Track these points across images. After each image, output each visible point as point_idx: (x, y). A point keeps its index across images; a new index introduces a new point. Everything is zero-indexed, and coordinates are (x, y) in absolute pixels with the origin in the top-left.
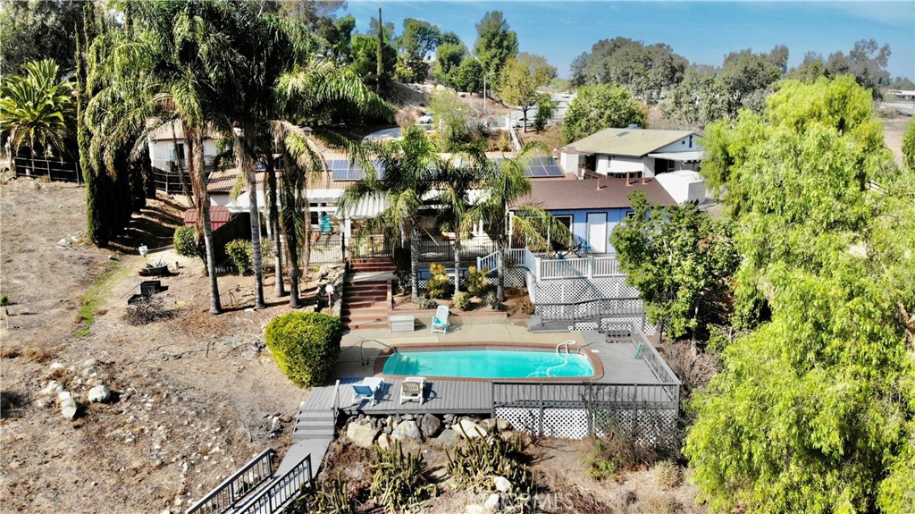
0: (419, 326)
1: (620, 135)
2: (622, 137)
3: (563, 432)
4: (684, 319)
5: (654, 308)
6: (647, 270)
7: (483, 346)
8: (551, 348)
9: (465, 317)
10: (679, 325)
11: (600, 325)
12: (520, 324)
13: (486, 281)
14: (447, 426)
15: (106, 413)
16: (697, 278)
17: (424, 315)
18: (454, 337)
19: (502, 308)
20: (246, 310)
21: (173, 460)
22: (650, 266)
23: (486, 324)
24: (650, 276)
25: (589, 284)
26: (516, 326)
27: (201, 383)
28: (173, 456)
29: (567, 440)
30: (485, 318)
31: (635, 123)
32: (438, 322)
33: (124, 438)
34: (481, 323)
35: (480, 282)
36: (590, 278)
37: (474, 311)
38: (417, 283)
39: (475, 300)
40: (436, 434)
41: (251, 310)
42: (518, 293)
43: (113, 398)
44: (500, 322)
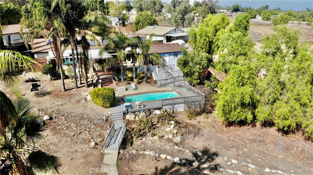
0: (127, 90)
1: (154, 28)
2: (155, 29)
3: (179, 110)
4: (196, 80)
5: (189, 78)
6: (187, 68)
7: (148, 93)
8: (166, 91)
9: (139, 86)
10: (195, 82)
11: (175, 84)
12: (153, 86)
13: (142, 75)
14: (152, 112)
15: (51, 123)
16: (200, 70)
17: (128, 86)
18: (138, 91)
19: (148, 82)
20: (73, 89)
21: (83, 131)
22: (188, 68)
23: (144, 87)
24: (188, 70)
25: (170, 74)
26: (153, 87)
27: (74, 111)
28: (82, 130)
29: (180, 112)
30: (144, 85)
31: (156, 24)
32: (132, 88)
33: (63, 128)
34: (143, 87)
35: (141, 76)
36: (170, 72)
37: (140, 84)
38: (123, 77)
39: (140, 81)
40: (150, 115)
41: (75, 89)
42: (150, 78)
43: (51, 119)
44: (148, 86)
